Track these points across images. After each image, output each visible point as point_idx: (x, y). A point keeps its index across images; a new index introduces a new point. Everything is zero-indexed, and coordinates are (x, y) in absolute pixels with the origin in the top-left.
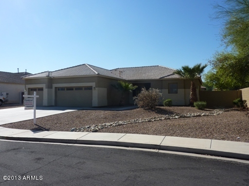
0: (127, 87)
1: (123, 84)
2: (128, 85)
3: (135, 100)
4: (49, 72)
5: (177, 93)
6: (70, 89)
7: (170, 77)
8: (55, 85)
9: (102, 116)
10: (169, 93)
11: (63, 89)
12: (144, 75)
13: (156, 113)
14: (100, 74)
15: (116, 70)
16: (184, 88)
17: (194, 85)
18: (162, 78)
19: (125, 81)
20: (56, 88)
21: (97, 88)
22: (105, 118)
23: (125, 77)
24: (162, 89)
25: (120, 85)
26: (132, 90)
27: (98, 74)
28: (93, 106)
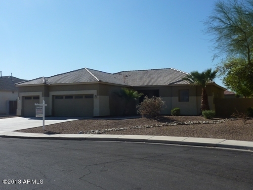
0: (131, 94)
1: (127, 91)
2: (132, 93)
3: (138, 108)
4: (45, 78)
5: (188, 101)
6: (69, 97)
7: (180, 83)
8: (52, 93)
9: (105, 124)
10: (179, 101)
11: (61, 97)
12: (152, 80)
13: (158, 121)
14: (102, 80)
15: (120, 73)
16: (196, 96)
17: (205, 92)
18: (171, 84)
19: (130, 88)
20: (53, 96)
21: (98, 96)
22: (107, 125)
23: (131, 83)
24: (172, 96)
25: (124, 93)
26: (137, 98)
27: (100, 81)
28: (94, 115)
